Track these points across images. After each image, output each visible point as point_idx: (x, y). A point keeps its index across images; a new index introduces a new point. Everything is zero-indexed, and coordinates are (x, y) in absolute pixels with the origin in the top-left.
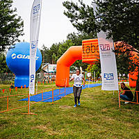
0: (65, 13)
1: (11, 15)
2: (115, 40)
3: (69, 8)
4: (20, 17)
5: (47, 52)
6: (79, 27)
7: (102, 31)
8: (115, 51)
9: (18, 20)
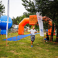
0: (22, 4)
2: (43, 16)
3: (24, 2)
5: (15, 20)
6: (28, 10)
7: (37, 12)
8: (43, 21)
9: (3, 6)
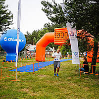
0: (42, 10)
1: (4, 10)
2: (78, 29)
3: (45, 5)
4: (10, 12)
5: (29, 36)
6: (53, 20)
7: (68, 23)
8: (78, 37)
9: (9, 14)
